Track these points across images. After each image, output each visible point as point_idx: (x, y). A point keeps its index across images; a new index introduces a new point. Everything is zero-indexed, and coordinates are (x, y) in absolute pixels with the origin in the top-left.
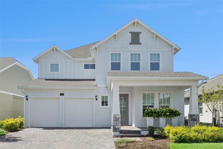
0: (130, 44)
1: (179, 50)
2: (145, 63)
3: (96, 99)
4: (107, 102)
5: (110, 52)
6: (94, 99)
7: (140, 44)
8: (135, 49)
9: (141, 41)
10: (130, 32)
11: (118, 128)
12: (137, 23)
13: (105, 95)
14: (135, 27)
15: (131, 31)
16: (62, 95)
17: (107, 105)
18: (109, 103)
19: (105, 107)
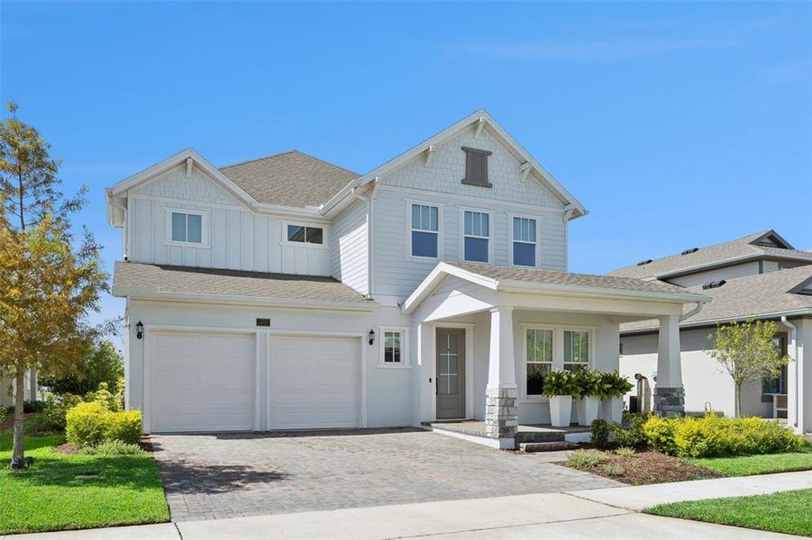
0: (463, 182)
1: (582, 212)
2: (501, 242)
3: (371, 342)
4: (398, 351)
5: (408, 200)
6: (365, 342)
7: (490, 186)
8: (476, 198)
9: (492, 176)
10: (463, 148)
11: (512, 428)
12: (486, 124)
13: (394, 329)
14: (477, 136)
15: (467, 146)
16: (263, 325)
17: (397, 359)
18: (404, 354)
19: (393, 364)
